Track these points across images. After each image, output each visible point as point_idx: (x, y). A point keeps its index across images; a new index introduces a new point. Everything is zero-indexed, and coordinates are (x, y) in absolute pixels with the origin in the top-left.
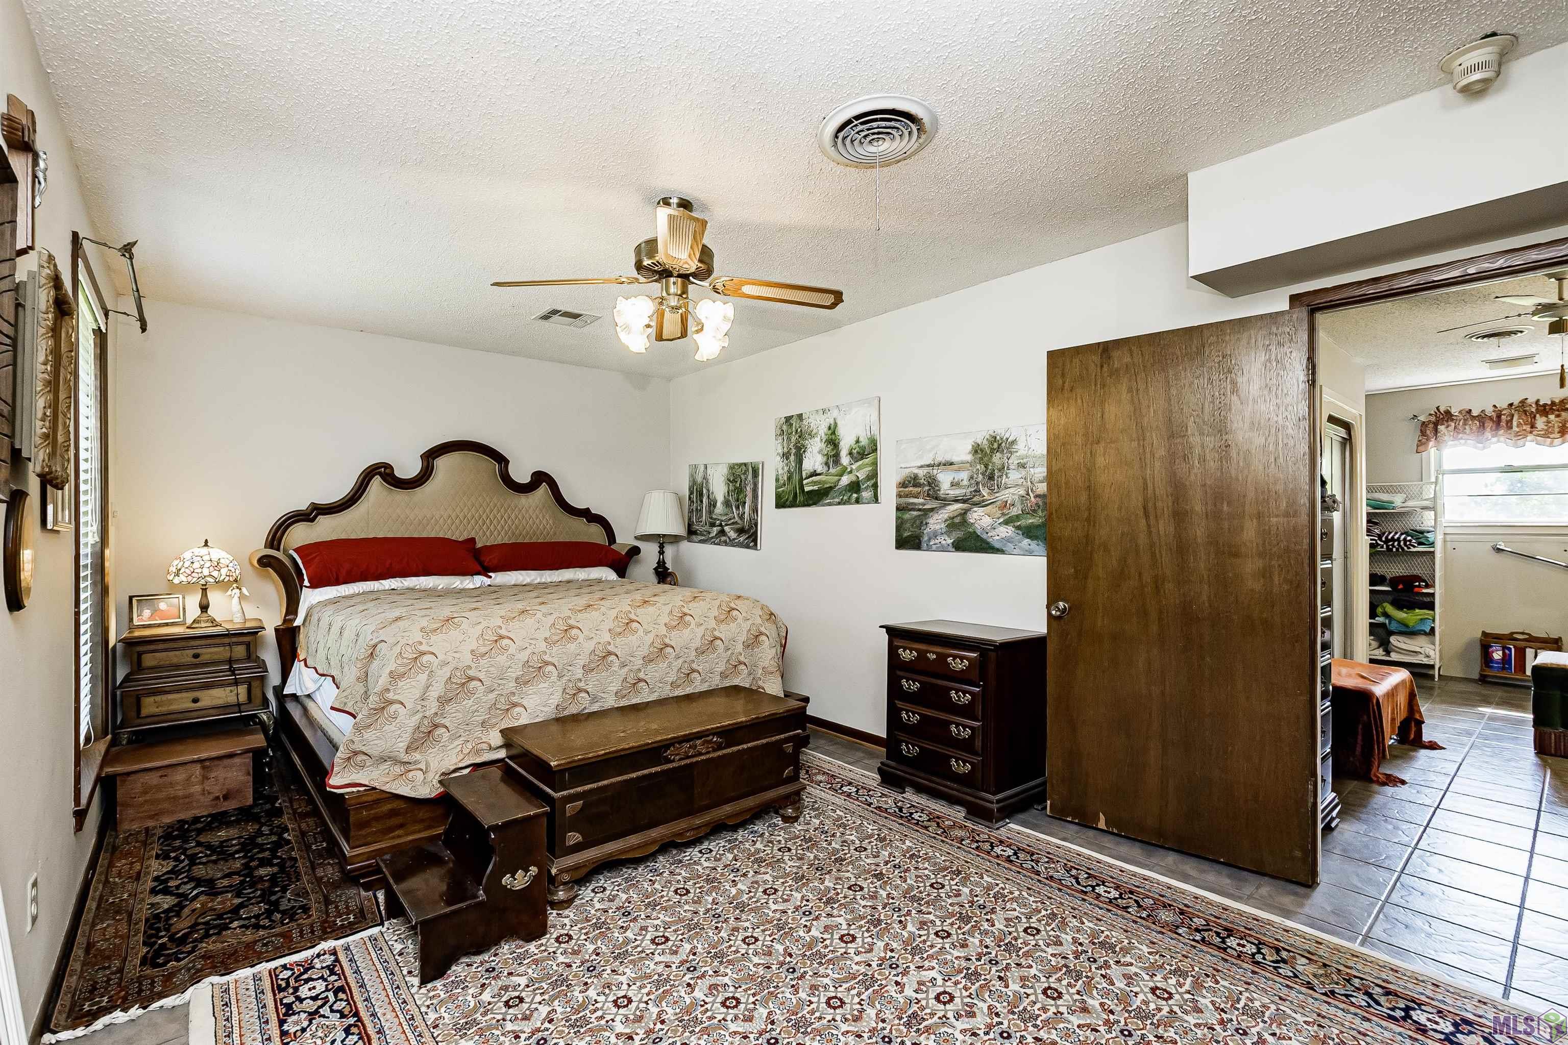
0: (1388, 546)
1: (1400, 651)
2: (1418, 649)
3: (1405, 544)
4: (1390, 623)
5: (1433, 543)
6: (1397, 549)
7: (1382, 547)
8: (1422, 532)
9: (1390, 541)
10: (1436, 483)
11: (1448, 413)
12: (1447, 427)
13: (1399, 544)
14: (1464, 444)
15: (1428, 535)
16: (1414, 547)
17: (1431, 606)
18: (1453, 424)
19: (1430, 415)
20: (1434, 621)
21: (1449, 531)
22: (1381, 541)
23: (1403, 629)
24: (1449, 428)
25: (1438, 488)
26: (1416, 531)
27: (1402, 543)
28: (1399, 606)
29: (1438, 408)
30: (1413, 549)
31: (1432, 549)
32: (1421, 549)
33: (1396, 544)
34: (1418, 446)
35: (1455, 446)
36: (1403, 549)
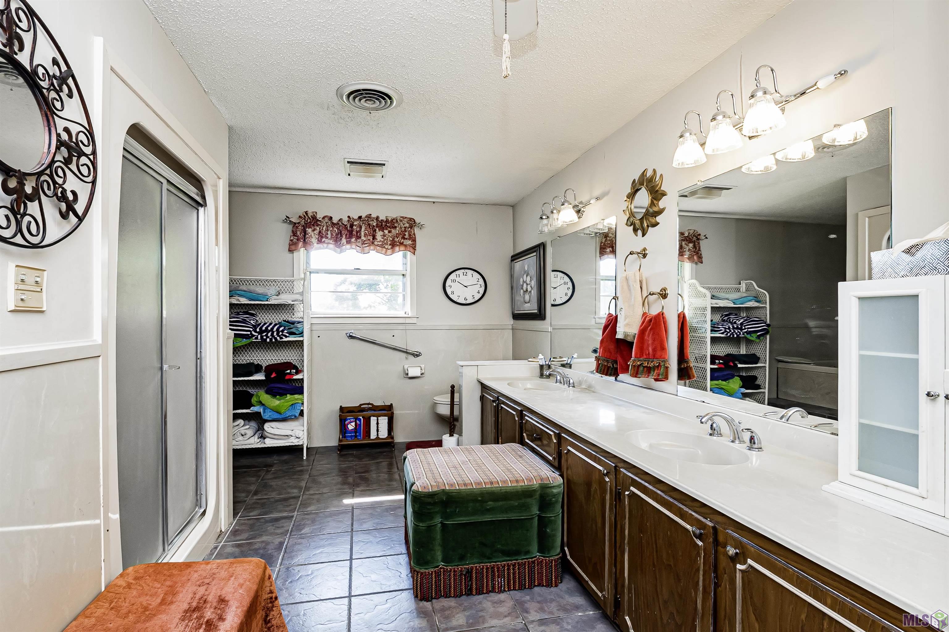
0: (262, 337)
1: (275, 437)
2: (289, 433)
3: (278, 334)
4: (264, 412)
5: (302, 333)
6: (271, 340)
7: (257, 338)
8: (293, 323)
9: (264, 331)
10: (304, 279)
11: (314, 218)
12: (314, 230)
13: (272, 335)
14: (327, 248)
15: (299, 325)
16: (286, 337)
17: (300, 391)
18: (318, 229)
19: (300, 217)
20: (303, 404)
21: (315, 321)
22: (256, 332)
23: (276, 416)
24: (315, 232)
25: (306, 283)
26: (288, 322)
27: (275, 334)
28: (273, 393)
29: (306, 212)
30: (285, 339)
31: (301, 339)
32: (292, 338)
33: (269, 334)
34: (290, 245)
35: (320, 248)
36: (276, 339)
